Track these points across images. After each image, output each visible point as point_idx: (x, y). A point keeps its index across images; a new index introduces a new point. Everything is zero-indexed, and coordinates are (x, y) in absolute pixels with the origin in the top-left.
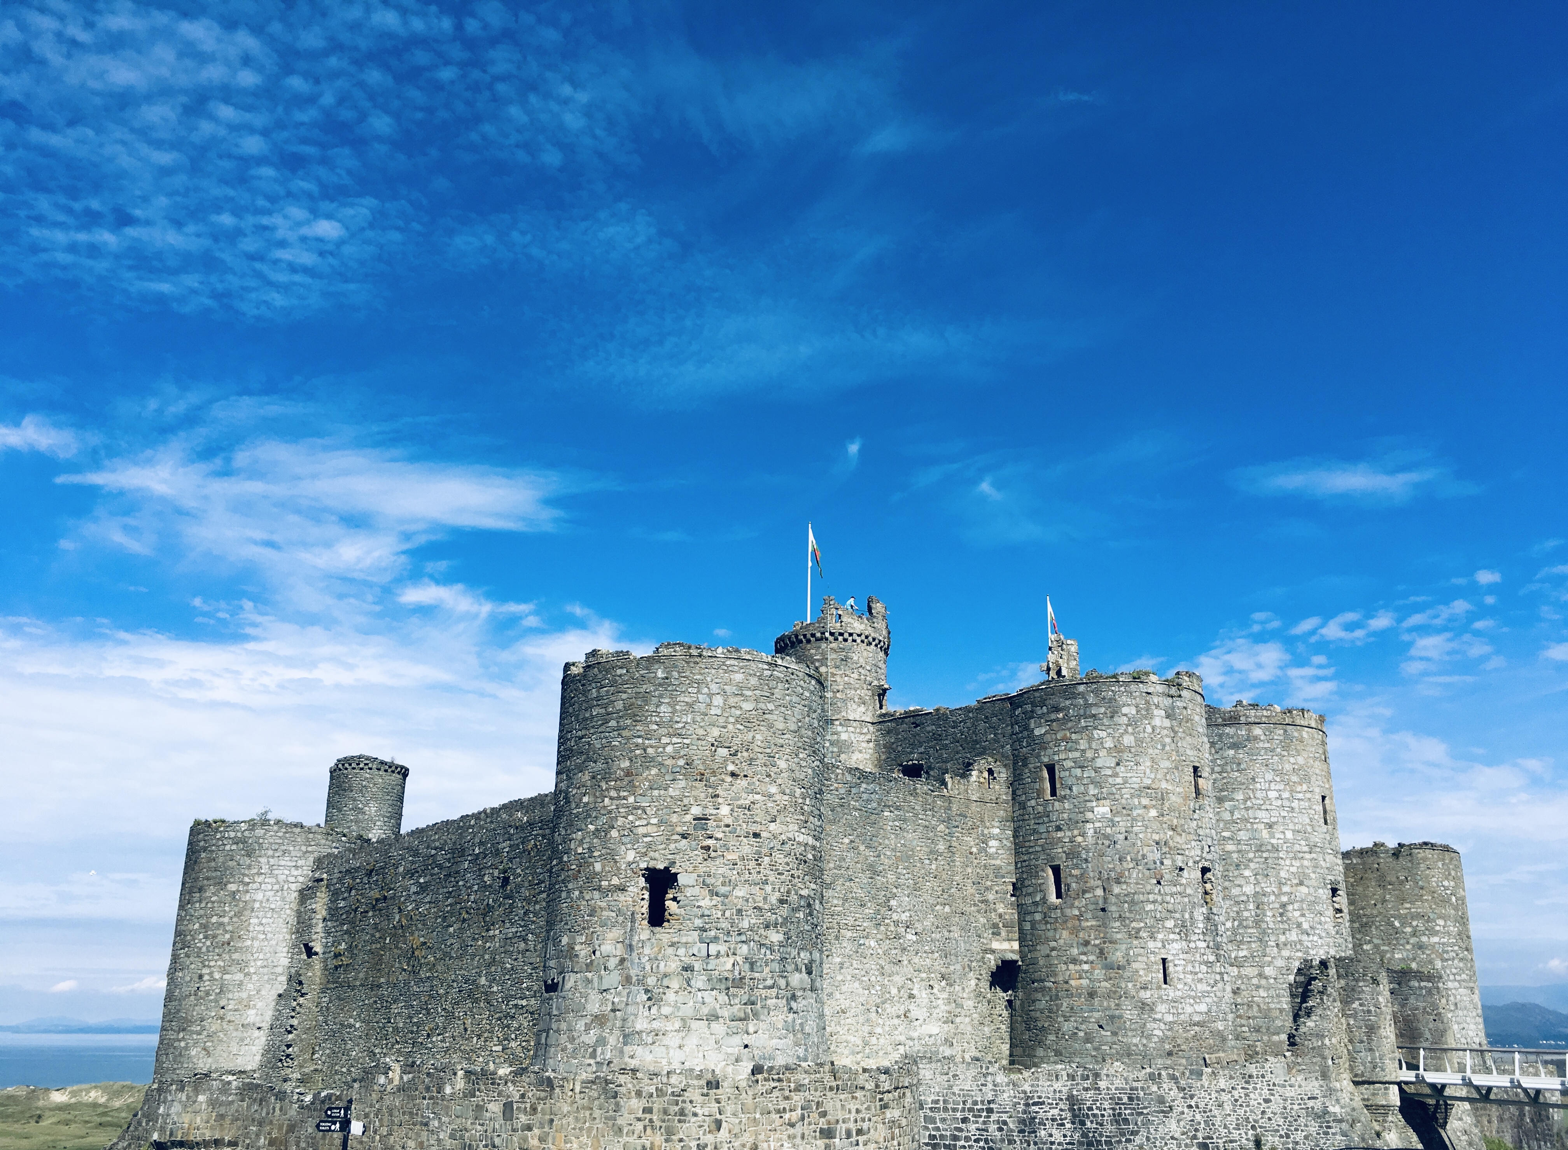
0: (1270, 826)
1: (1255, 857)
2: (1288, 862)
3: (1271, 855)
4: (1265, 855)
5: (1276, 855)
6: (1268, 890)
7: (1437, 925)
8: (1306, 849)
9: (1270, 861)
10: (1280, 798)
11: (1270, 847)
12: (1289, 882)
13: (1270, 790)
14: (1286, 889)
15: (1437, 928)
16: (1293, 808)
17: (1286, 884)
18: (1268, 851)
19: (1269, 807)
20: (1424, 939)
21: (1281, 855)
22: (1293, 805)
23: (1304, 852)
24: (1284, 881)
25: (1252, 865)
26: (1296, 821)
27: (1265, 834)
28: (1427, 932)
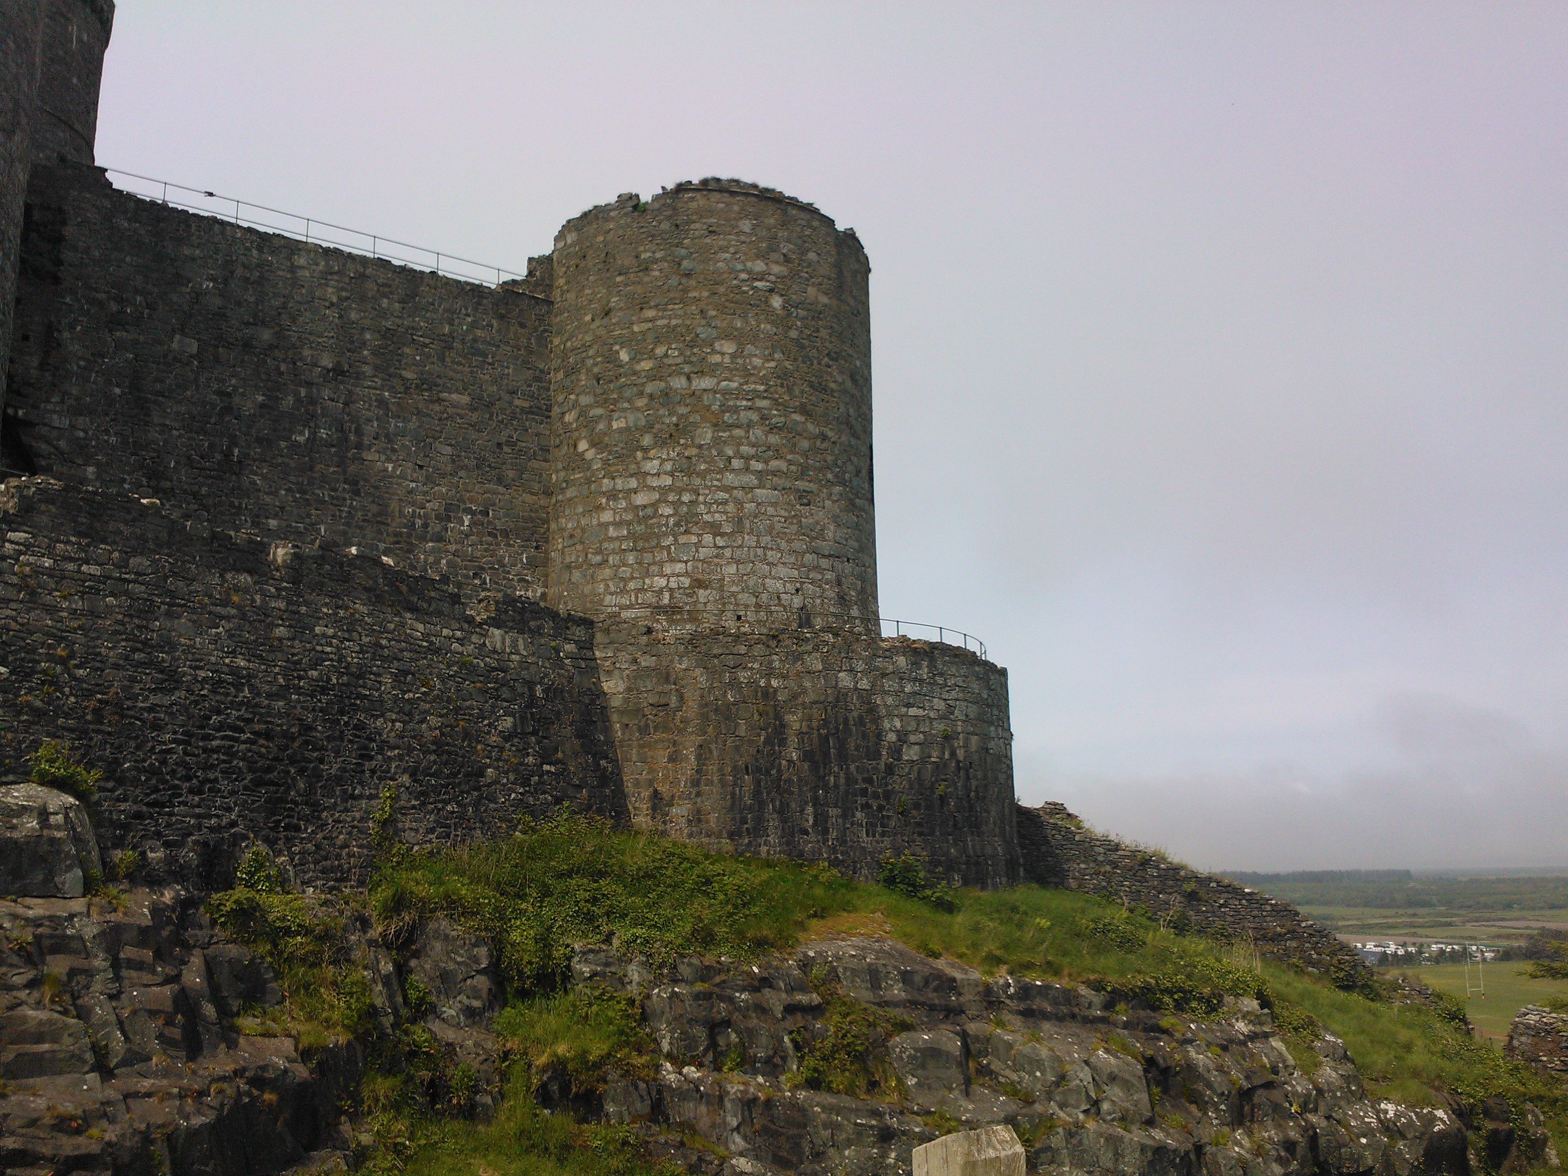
7: (714, 352)
15: (717, 358)
20: (678, 383)
28: (687, 369)
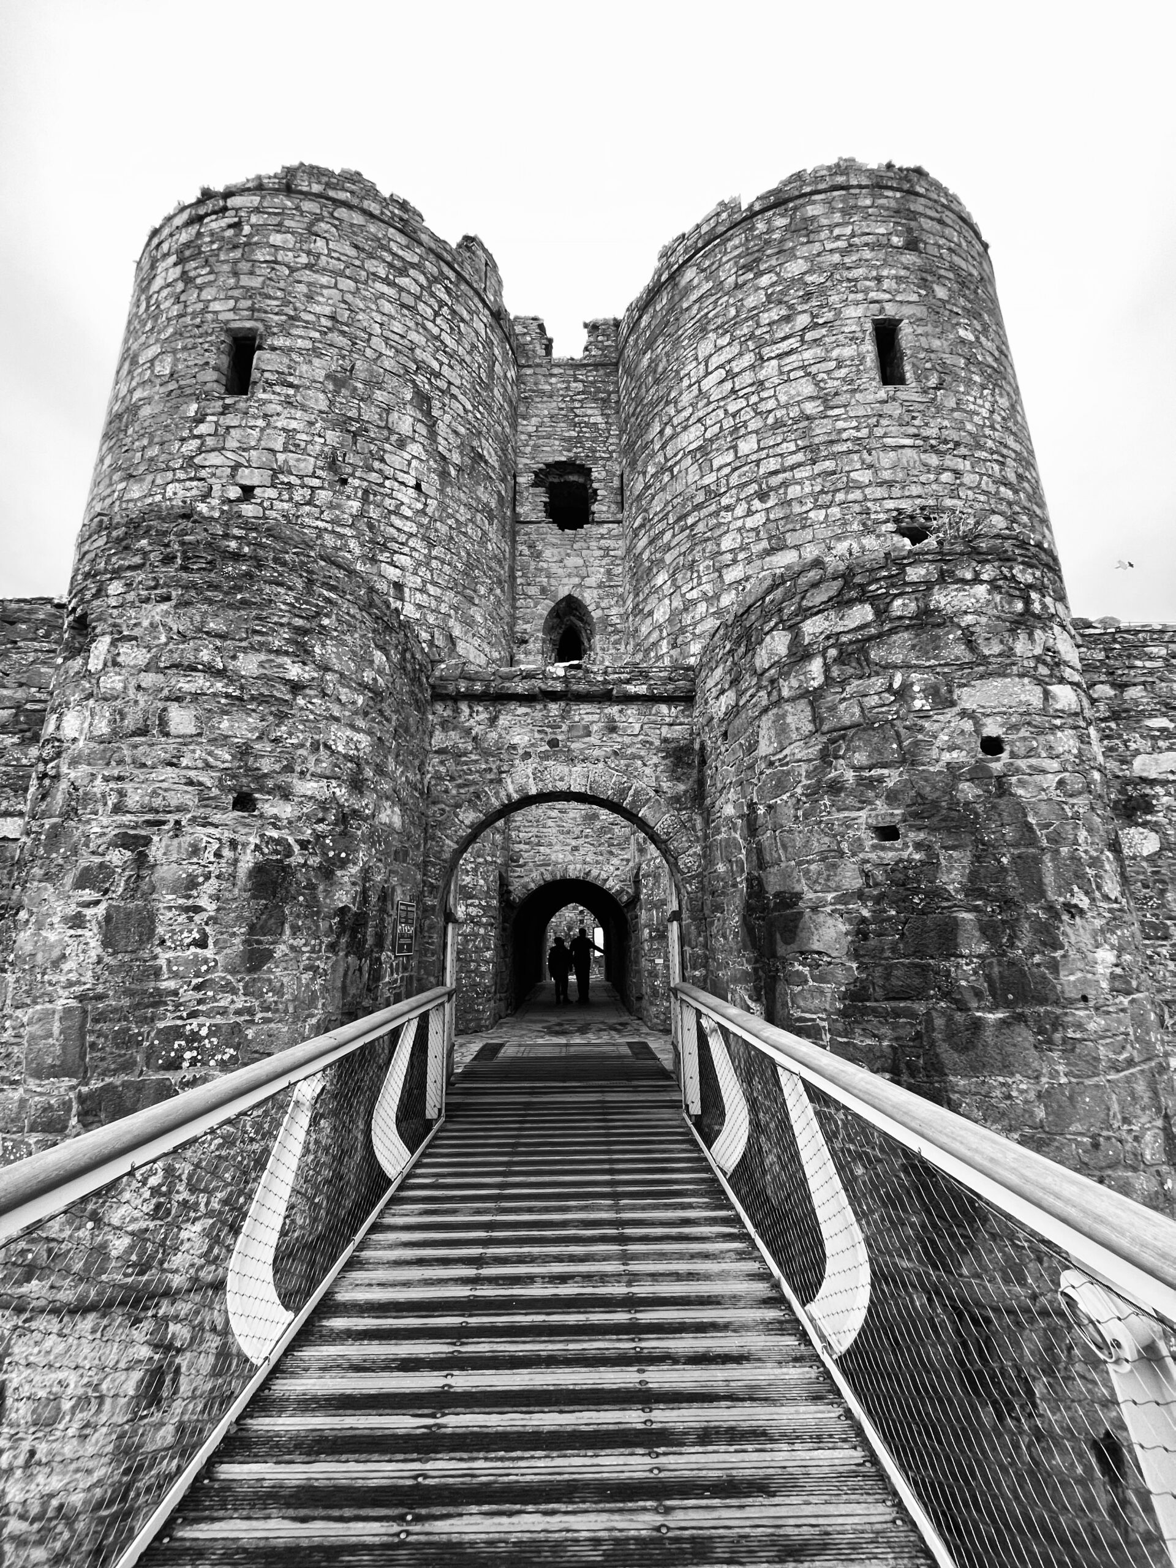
0: (703, 451)
1: (674, 536)
2: (740, 510)
3: (704, 512)
4: (690, 521)
5: (713, 508)
6: (694, 595)
8: (800, 457)
9: (701, 527)
10: (731, 376)
11: (700, 498)
12: (741, 556)
13: (708, 374)
14: (730, 576)
16: (761, 383)
17: (735, 561)
18: (698, 507)
19: (701, 414)
21: (725, 501)
22: (762, 374)
23: (792, 468)
24: (729, 556)
25: (668, 558)
26: (771, 404)
27: (693, 475)
